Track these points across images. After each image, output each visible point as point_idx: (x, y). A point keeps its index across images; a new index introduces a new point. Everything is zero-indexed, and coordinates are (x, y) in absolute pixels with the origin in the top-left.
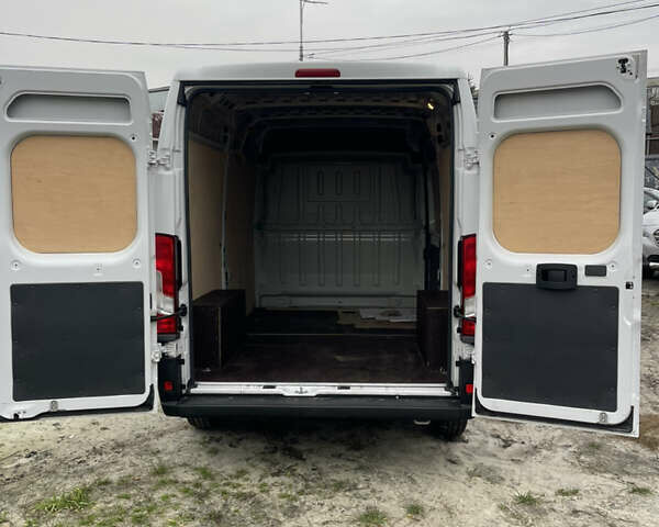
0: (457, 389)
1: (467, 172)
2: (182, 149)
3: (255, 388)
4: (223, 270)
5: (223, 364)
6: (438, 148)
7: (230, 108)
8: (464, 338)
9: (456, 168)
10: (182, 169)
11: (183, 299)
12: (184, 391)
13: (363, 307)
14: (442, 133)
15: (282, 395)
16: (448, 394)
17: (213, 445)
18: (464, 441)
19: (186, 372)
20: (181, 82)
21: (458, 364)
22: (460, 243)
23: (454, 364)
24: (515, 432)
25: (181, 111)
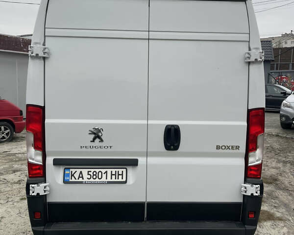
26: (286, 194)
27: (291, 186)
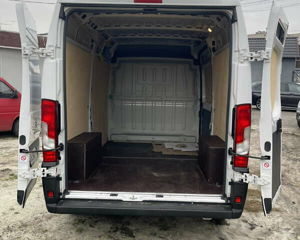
0: (229, 199)
1: (240, 65)
2: (62, 46)
3: (105, 195)
4: (89, 121)
5: (86, 178)
6: (213, 55)
7: (95, 28)
8: (235, 168)
9: (233, 63)
10: (62, 59)
11: (61, 139)
12: (61, 197)
13: (166, 142)
14: (215, 46)
15: (121, 201)
16: (223, 201)
17: (80, 226)
18: (227, 224)
19: (62, 185)
20: (62, 4)
21: (230, 183)
22: (234, 109)
23: (227, 184)
24: (255, 218)
25: (62, 23)
26: (290, 189)
27: (296, 182)
